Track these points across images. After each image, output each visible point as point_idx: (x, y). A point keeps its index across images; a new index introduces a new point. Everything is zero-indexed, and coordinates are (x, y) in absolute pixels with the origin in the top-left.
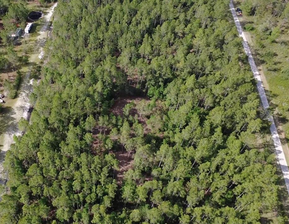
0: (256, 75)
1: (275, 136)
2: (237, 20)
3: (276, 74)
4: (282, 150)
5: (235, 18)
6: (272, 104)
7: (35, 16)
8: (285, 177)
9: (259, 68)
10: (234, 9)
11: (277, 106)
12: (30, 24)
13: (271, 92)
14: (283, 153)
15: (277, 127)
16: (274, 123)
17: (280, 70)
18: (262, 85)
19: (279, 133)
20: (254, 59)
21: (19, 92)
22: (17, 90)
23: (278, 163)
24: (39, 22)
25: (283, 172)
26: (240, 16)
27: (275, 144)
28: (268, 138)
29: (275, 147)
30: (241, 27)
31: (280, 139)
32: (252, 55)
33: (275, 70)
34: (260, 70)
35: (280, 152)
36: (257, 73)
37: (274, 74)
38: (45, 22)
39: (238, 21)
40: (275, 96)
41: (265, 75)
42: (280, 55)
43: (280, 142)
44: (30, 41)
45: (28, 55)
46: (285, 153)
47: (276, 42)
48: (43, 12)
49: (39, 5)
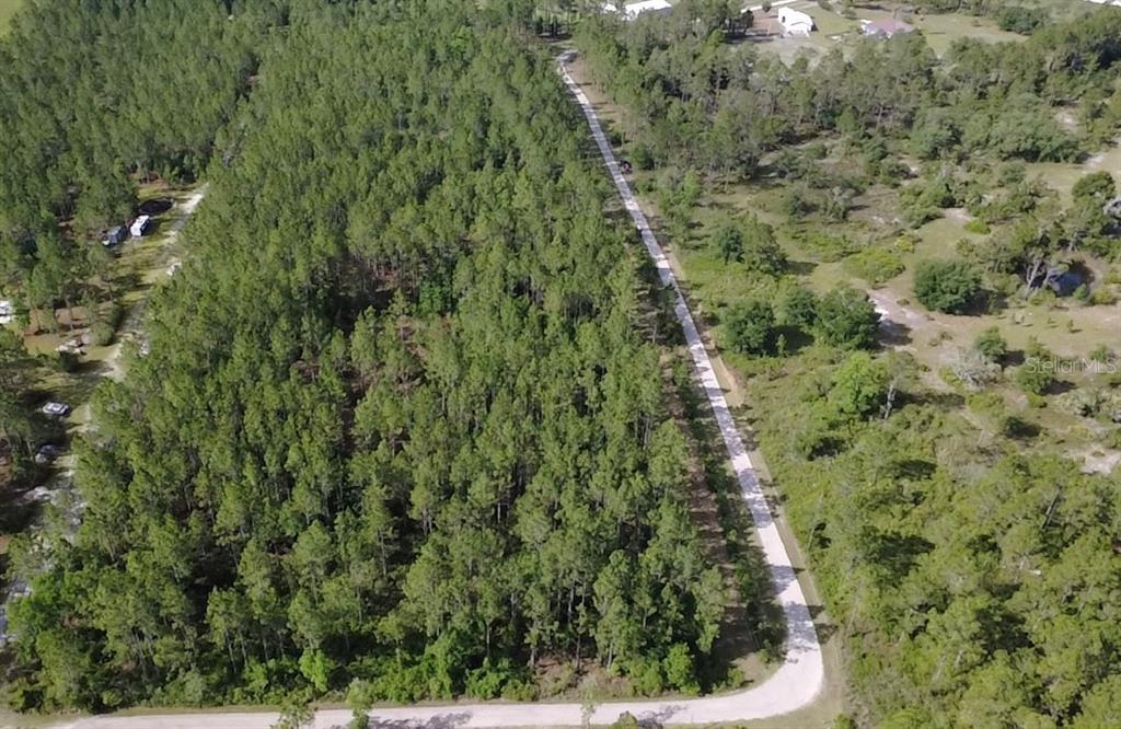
0: (659, 259)
1: (696, 347)
2: (620, 179)
3: (700, 253)
4: (709, 366)
5: (616, 177)
6: (691, 300)
7: (158, 207)
8: (714, 405)
9: (665, 248)
10: (614, 163)
11: (700, 301)
12: (144, 219)
13: (689, 281)
14: (711, 371)
15: (699, 333)
16: (694, 328)
17: (707, 245)
18: (671, 274)
19: (705, 341)
20: (656, 237)
21: (119, 333)
22: (116, 331)
23: (700, 385)
24: (166, 216)
25: (711, 398)
26: (629, 172)
27: (696, 360)
28: (681, 350)
29: (695, 363)
30: (628, 190)
31: (707, 350)
32: (652, 230)
33: (697, 247)
34: (668, 252)
35: (706, 369)
36: (662, 256)
37: (694, 255)
38: (182, 214)
39: (623, 180)
40: (697, 286)
41: (677, 257)
42: (708, 223)
43: (705, 355)
44: (144, 248)
45: (140, 272)
46: (715, 371)
47: (701, 206)
48: (175, 199)
49: (166, 187)
